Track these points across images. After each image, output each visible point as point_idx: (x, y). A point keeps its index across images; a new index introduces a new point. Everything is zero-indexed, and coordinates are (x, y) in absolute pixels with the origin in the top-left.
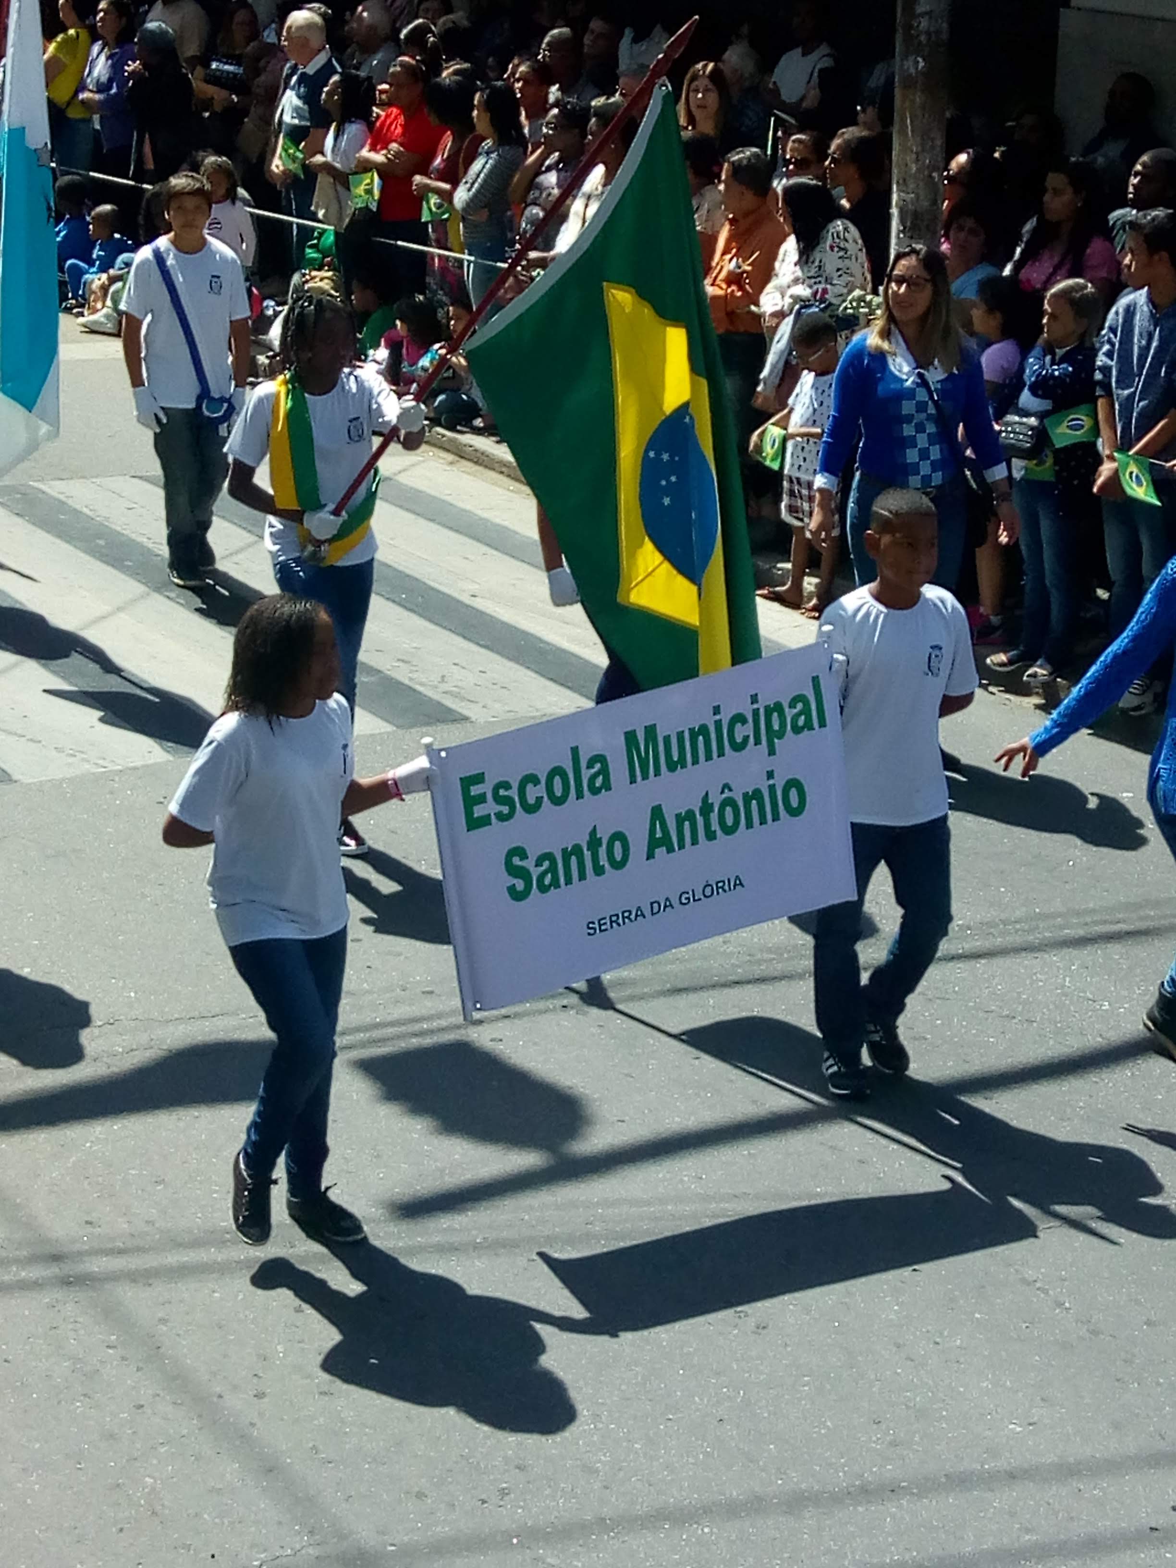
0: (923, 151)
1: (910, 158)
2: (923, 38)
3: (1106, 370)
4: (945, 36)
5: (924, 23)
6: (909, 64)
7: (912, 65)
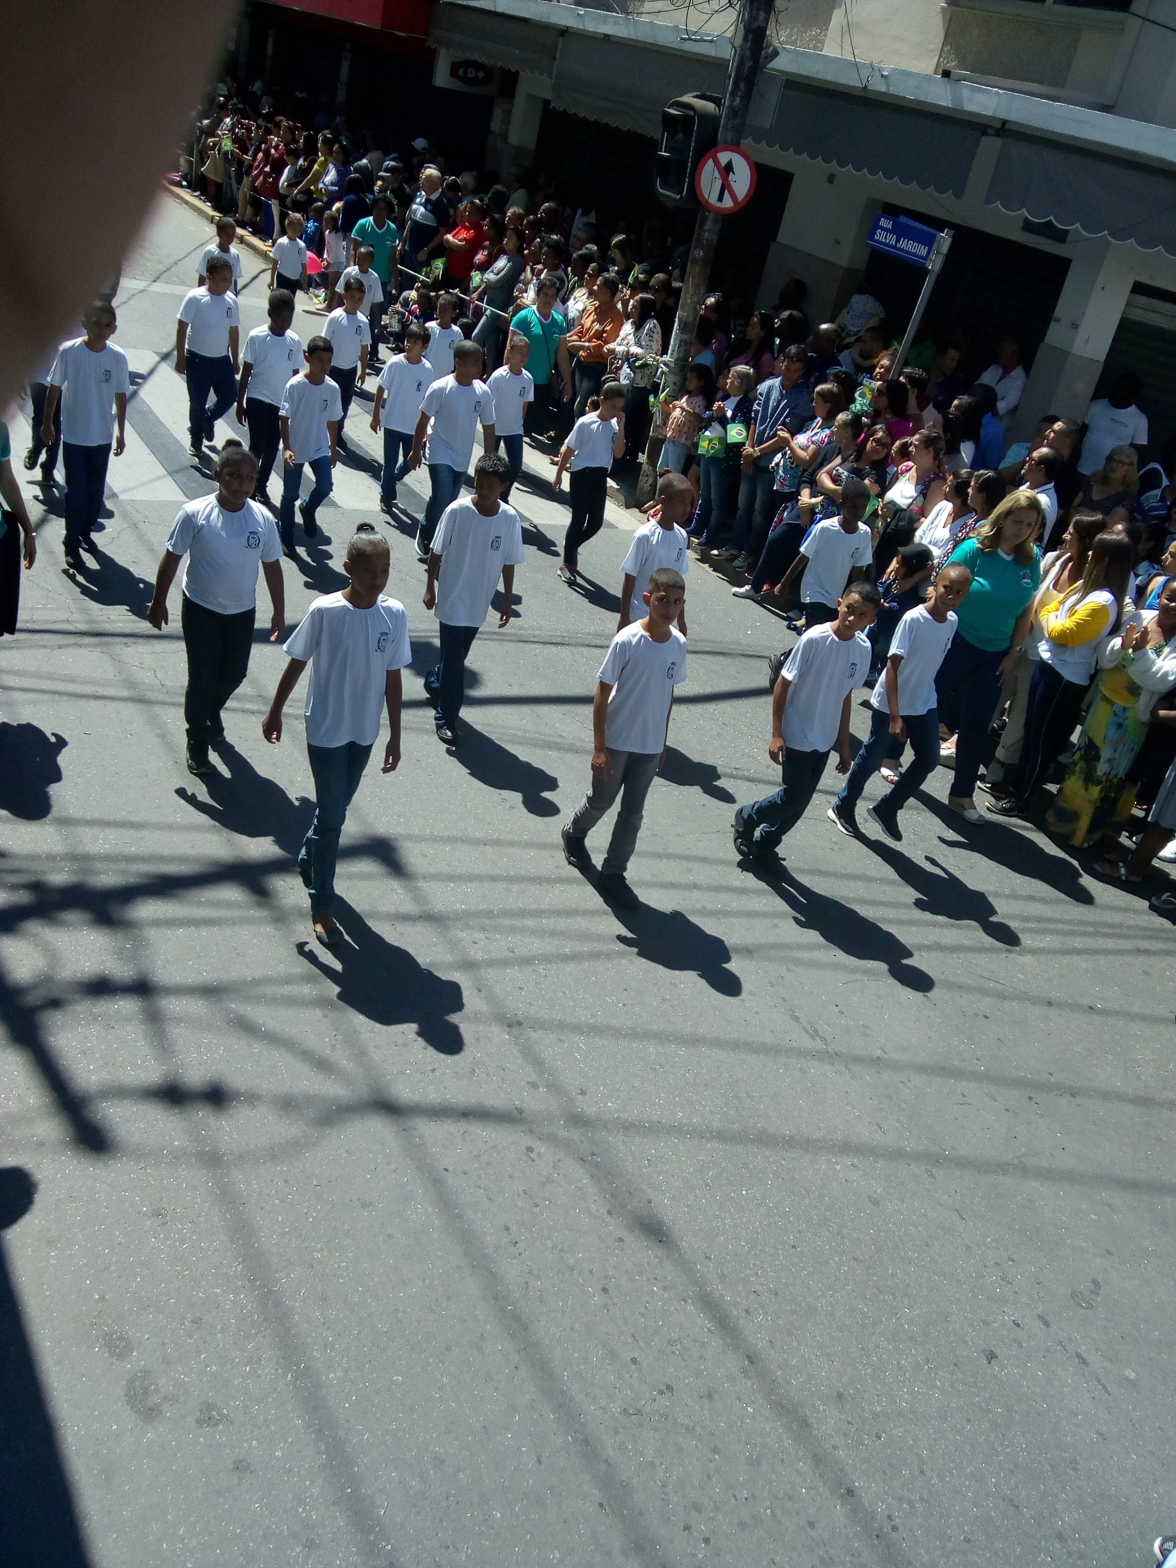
2: (705, 242)
3: (757, 412)
4: (715, 243)
5: (707, 234)
6: (696, 252)
7: (698, 253)
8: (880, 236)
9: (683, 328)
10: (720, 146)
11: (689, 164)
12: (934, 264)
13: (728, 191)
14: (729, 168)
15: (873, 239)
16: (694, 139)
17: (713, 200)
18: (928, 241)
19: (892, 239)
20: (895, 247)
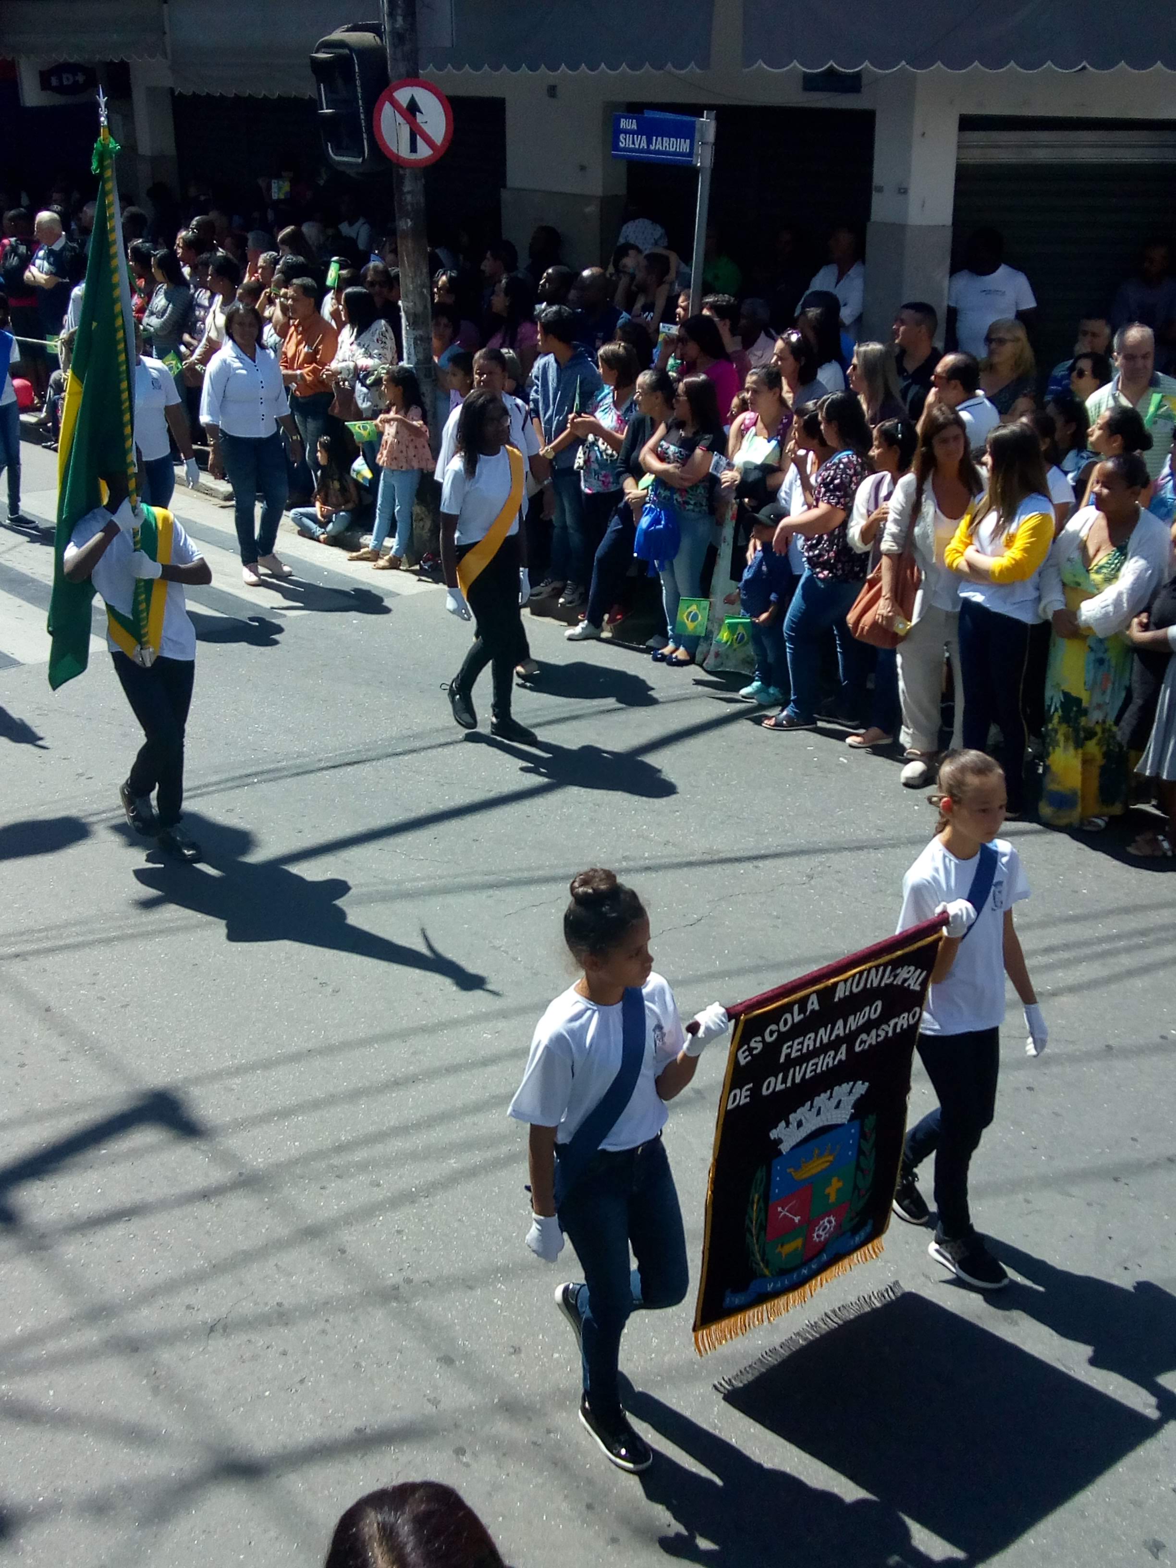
0: (416, 276)
1: (409, 281)
2: (410, 208)
4: (423, 205)
5: (409, 198)
7: (405, 224)
8: (625, 142)
9: (414, 323)
10: (394, 82)
11: (362, 116)
12: (703, 159)
13: (421, 136)
14: (413, 108)
15: (616, 147)
16: (358, 83)
17: (404, 151)
18: (687, 132)
19: (641, 142)
20: (648, 151)
